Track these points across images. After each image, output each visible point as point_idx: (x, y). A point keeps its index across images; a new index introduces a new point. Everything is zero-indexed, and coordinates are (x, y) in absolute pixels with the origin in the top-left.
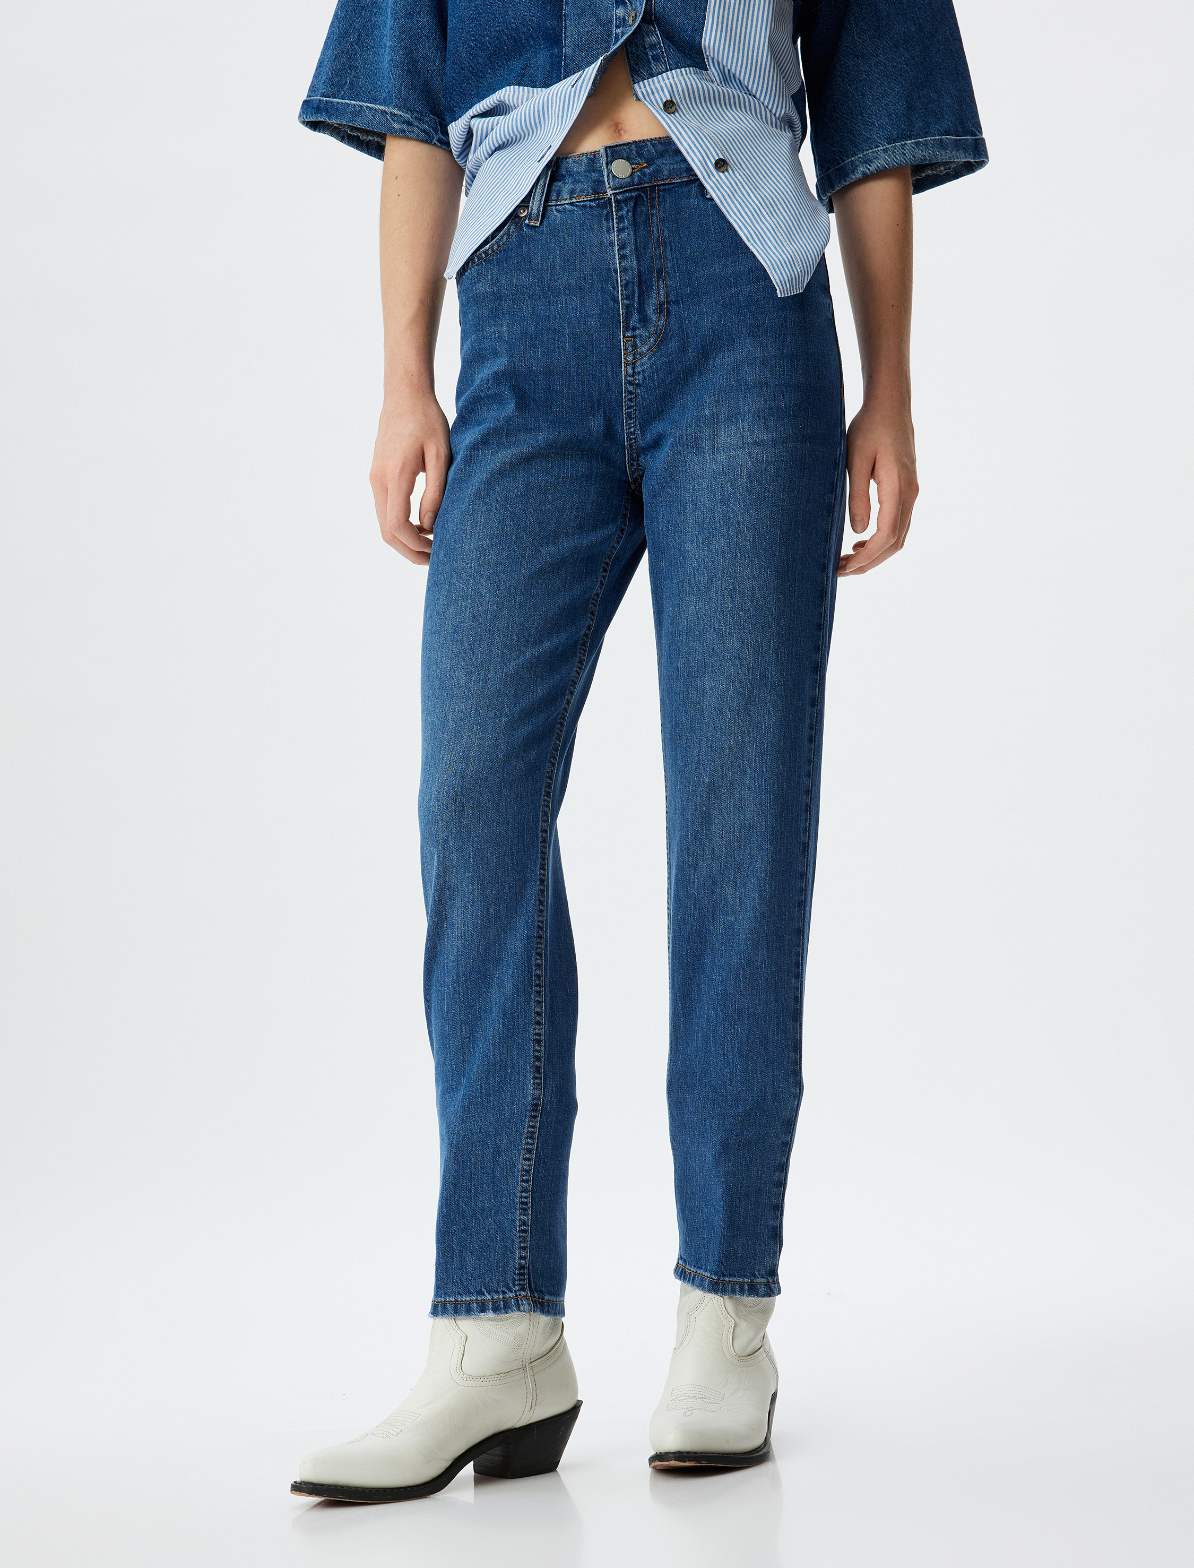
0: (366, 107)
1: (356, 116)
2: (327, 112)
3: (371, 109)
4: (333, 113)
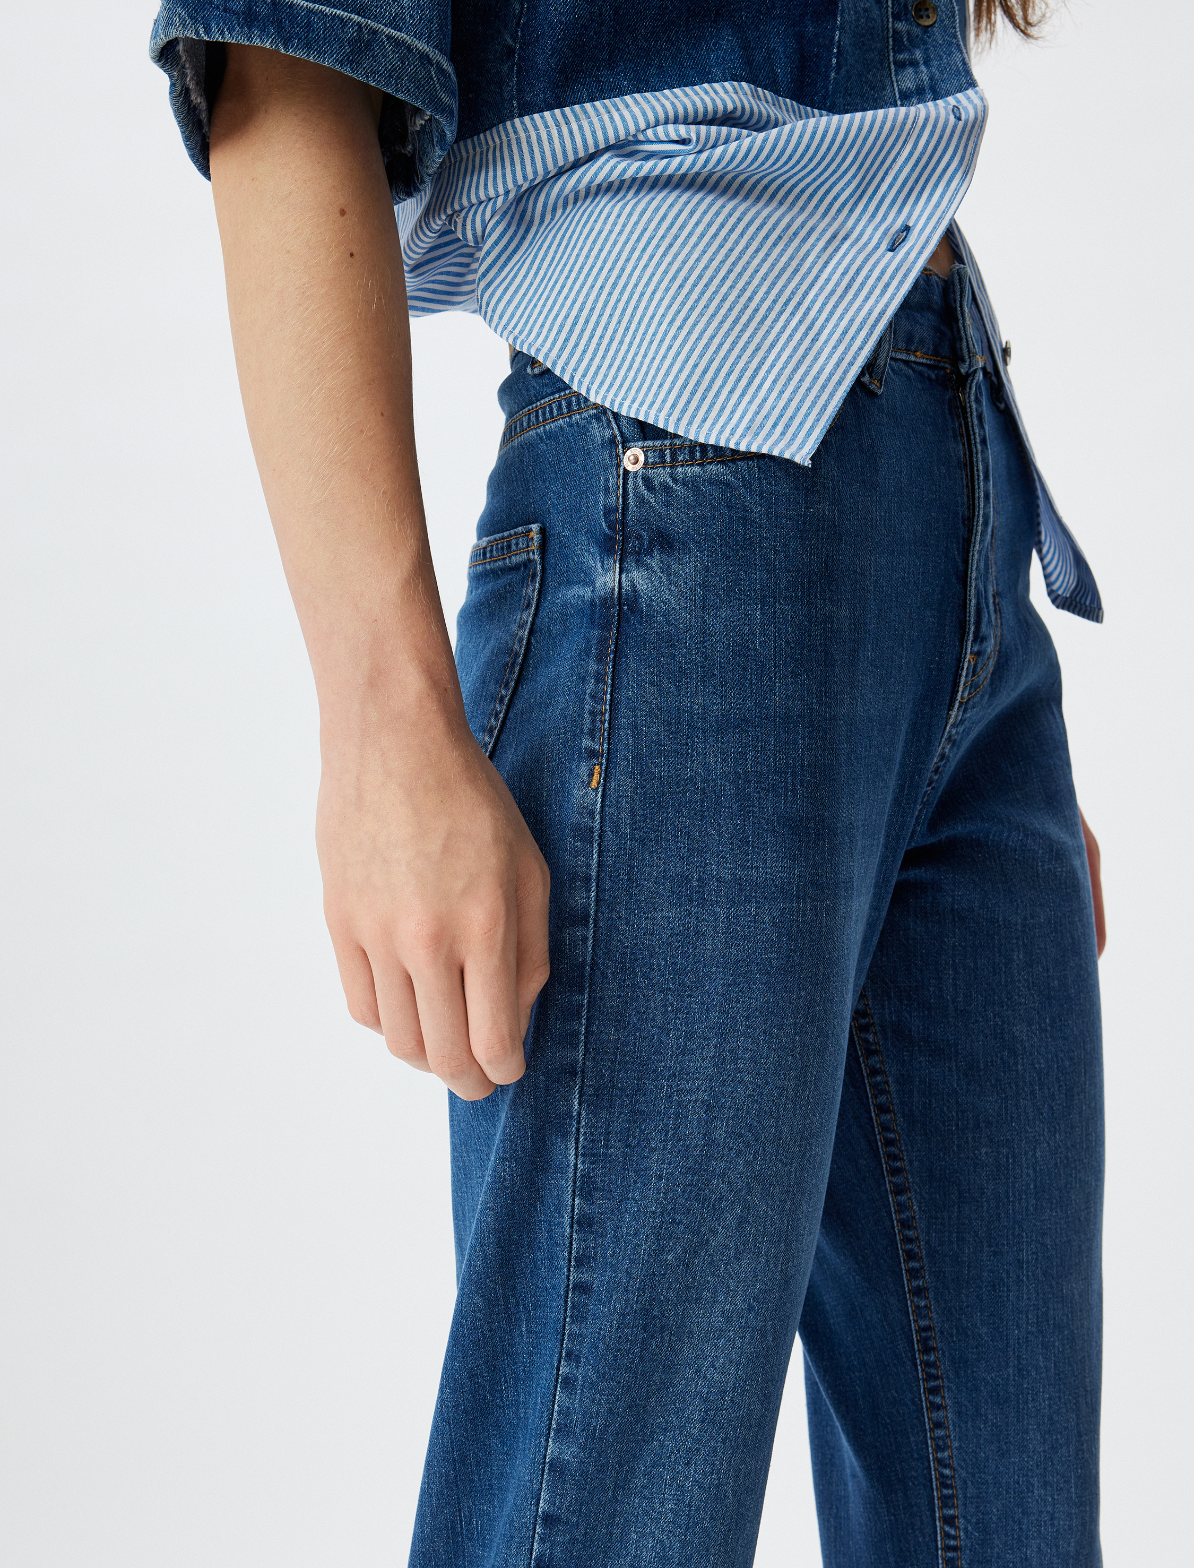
0: (389, 37)
1: (360, 51)
2: (280, 29)
3: (398, 43)
4: (298, 34)
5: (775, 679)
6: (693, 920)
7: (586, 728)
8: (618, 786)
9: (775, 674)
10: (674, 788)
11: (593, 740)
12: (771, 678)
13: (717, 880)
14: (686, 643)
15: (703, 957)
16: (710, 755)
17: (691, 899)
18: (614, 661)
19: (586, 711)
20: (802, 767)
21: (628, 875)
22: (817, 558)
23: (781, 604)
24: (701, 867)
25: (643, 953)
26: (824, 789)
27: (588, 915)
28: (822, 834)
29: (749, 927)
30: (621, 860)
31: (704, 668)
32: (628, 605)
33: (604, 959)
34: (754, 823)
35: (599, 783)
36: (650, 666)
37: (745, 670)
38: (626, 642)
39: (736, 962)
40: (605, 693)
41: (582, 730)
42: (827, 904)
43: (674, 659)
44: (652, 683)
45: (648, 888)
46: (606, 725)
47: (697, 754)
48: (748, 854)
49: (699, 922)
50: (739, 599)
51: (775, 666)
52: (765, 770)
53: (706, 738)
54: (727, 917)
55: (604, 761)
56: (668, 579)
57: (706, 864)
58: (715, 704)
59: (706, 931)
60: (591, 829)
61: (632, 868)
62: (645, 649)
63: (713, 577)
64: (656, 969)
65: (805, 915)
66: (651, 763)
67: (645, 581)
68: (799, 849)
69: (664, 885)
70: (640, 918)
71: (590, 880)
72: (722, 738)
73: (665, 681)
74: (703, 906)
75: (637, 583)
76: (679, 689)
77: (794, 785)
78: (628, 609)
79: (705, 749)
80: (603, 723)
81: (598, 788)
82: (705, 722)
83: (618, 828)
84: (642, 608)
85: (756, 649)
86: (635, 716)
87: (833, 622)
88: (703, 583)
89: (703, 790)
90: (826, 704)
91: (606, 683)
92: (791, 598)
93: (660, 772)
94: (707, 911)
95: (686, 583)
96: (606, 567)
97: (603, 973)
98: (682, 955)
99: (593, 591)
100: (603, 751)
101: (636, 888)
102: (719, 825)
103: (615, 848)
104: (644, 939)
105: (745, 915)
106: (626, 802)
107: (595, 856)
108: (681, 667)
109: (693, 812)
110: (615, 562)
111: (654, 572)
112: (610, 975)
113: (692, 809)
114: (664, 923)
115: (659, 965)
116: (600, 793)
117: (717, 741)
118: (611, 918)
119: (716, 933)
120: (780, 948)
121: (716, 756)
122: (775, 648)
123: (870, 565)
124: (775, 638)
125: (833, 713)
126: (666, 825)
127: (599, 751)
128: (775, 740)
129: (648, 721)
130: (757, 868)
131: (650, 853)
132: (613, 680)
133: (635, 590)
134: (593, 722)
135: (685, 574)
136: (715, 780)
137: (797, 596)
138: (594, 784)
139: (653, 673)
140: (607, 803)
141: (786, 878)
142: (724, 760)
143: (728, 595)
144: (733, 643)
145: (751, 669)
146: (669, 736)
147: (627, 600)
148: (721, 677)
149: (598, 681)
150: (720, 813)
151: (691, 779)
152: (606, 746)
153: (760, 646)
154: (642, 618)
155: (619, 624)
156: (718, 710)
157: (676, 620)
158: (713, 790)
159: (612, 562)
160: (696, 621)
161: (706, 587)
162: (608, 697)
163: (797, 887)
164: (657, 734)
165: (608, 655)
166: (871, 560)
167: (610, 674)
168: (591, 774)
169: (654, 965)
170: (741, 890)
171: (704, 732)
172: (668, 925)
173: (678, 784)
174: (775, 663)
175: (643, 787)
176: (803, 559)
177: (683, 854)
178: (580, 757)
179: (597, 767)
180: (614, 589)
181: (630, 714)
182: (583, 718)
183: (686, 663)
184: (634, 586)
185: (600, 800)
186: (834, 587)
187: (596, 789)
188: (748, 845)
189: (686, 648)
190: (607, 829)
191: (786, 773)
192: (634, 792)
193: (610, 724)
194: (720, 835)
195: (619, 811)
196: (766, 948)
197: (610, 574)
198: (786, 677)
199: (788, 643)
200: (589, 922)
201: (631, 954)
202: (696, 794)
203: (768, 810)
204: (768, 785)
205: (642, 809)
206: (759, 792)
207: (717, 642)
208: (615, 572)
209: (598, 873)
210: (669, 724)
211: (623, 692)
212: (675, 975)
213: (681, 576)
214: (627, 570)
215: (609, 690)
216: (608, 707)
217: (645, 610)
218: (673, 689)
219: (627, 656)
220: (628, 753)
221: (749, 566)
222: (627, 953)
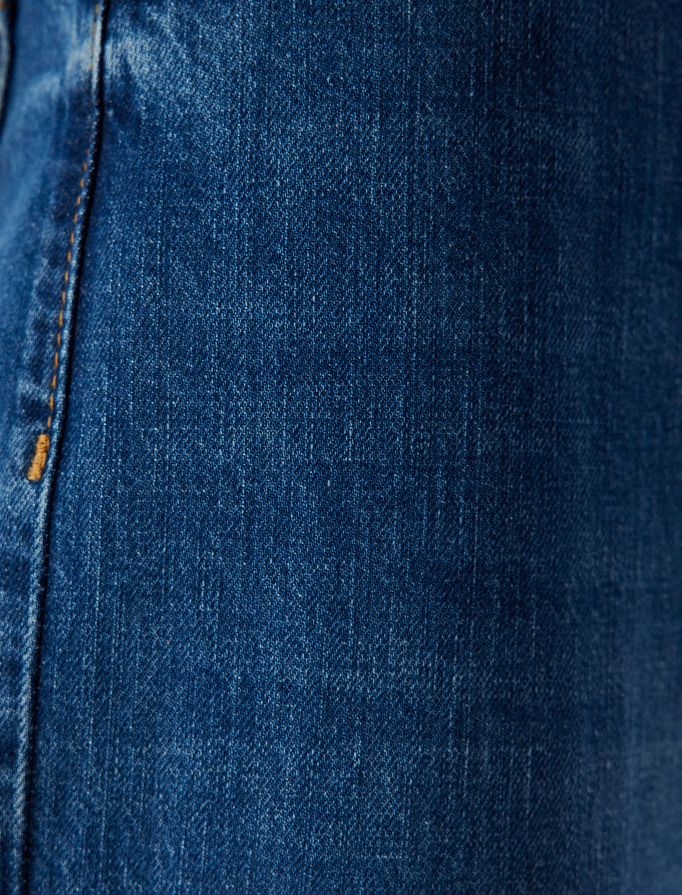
5: (411, 270)
6: (231, 768)
7: (26, 356)
8: (81, 478)
9: (411, 260)
10: (192, 488)
11: (38, 380)
12: (399, 270)
13: (281, 687)
14: (221, 188)
15: (251, 847)
16: (265, 422)
17: (227, 723)
18: (87, 221)
19: (30, 322)
20: (471, 458)
21: (98, 662)
22: (516, 20)
23: (427, 112)
24: (247, 656)
25: (132, 829)
26: (526, 507)
27: (14, 744)
28: (522, 604)
29: (347, 792)
30: (83, 631)
31: (255, 241)
32: (115, 107)
33: (52, 837)
34: (359, 573)
35: (43, 470)
36: (148, 234)
37: (342, 248)
38: (109, 184)
39: (319, 866)
40: (65, 288)
41: (19, 359)
42: (535, 753)
43: (198, 223)
44: (151, 269)
45: (141, 694)
46: (64, 352)
47: (238, 420)
48: (345, 636)
49: (243, 772)
50: (334, 100)
51: (410, 243)
52: (383, 461)
53: (256, 387)
54: (301, 768)
55: (56, 426)
56: (192, 55)
57: (258, 652)
58: (276, 317)
59: (256, 792)
60: (26, 564)
61: (105, 648)
62: (140, 197)
63: (281, 52)
64: (159, 863)
65: (475, 772)
66: (145, 433)
67: (146, 58)
68: (462, 631)
69: (172, 689)
70: (124, 755)
71: (20, 669)
72: (290, 389)
73: (177, 266)
74: (251, 739)
75: (130, 61)
76: (203, 283)
77: (450, 496)
78: (116, 115)
79: (254, 410)
80: (57, 347)
81: (41, 481)
82: (255, 353)
83: (78, 565)
84: (139, 113)
85: (367, 206)
86: (116, 335)
87: (553, 159)
88: (259, 63)
89: (250, 496)
90: (532, 330)
91: (67, 266)
92: (450, 101)
93: (162, 453)
94: (259, 750)
95: (224, 63)
96: (82, 29)
97: (52, 865)
98: (210, 839)
99: (62, 82)
100: (55, 404)
101: (116, 690)
102: (285, 571)
103: (71, 606)
104: (134, 798)
105: (338, 767)
106: (95, 512)
107: (32, 620)
108: (209, 238)
109: (230, 541)
110: (95, 20)
111: (164, 38)
112: (66, 871)
113: (229, 535)
114: (174, 770)
115: (165, 856)
116: (45, 491)
117: (280, 394)
118: (63, 751)
119: (278, 799)
120: (416, 840)
121: (277, 425)
122: (411, 205)
123: (654, 49)
124: (411, 182)
125: (550, 351)
126: (177, 565)
127: (47, 406)
128: (407, 399)
129: (140, 346)
130: (366, 667)
131: (145, 620)
132: (81, 261)
133: (127, 77)
134: (40, 344)
135: (224, 44)
136: (276, 478)
137: (464, 98)
138: (34, 473)
139: (153, 247)
140: (59, 512)
141: (431, 691)
142: (295, 435)
143: (310, 91)
144: (318, 192)
145: (357, 247)
146: (180, 380)
147: (113, 96)
148: (291, 262)
149: (54, 263)
150: (286, 545)
151: (226, 470)
152: (60, 395)
153: (378, 200)
154: (138, 132)
155: (99, 146)
156: (282, 329)
157: (204, 140)
158: (271, 496)
159: (91, 18)
160: (243, 144)
161: (265, 73)
162: (70, 293)
163: (457, 712)
164: (158, 375)
165: (76, 209)
166: (656, 40)
167: (76, 248)
168: (30, 453)
169: (154, 854)
170: (330, 712)
171: (252, 374)
172: (182, 773)
173: (200, 481)
174: (410, 239)
175: (128, 482)
176: (478, 20)
177: (211, 628)
178: (12, 414)
179: (42, 438)
180: (91, 76)
181: (107, 330)
182: (23, 336)
183: (220, 231)
184: (125, 66)
185: (43, 504)
186: (558, 86)
187: (37, 484)
188: (346, 617)
189: (221, 199)
190: (56, 565)
191: (432, 470)
192: (111, 491)
193: (71, 350)
194: (285, 593)
195: (80, 528)
196: (384, 839)
197: (86, 45)
198: (435, 268)
199: (441, 196)
200: (16, 756)
201: (109, 829)
202: (237, 502)
203: (390, 546)
204: (391, 493)
205: (126, 528)
206: (370, 508)
207: (284, 186)
208: (93, 39)
209: (38, 656)
210: (182, 354)
211: (97, 284)
212: (196, 881)
213: (217, 48)
214: (117, 37)
215: (73, 280)
216: (68, 315)
217: (144, 117)
218: (192, 283)
219: (108, 213)
220: (100, 410)
221: (356, 30)
222: (99, 826)
